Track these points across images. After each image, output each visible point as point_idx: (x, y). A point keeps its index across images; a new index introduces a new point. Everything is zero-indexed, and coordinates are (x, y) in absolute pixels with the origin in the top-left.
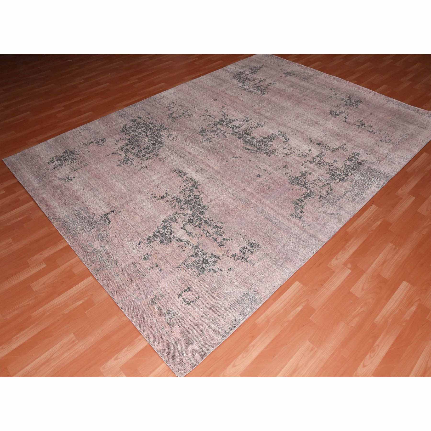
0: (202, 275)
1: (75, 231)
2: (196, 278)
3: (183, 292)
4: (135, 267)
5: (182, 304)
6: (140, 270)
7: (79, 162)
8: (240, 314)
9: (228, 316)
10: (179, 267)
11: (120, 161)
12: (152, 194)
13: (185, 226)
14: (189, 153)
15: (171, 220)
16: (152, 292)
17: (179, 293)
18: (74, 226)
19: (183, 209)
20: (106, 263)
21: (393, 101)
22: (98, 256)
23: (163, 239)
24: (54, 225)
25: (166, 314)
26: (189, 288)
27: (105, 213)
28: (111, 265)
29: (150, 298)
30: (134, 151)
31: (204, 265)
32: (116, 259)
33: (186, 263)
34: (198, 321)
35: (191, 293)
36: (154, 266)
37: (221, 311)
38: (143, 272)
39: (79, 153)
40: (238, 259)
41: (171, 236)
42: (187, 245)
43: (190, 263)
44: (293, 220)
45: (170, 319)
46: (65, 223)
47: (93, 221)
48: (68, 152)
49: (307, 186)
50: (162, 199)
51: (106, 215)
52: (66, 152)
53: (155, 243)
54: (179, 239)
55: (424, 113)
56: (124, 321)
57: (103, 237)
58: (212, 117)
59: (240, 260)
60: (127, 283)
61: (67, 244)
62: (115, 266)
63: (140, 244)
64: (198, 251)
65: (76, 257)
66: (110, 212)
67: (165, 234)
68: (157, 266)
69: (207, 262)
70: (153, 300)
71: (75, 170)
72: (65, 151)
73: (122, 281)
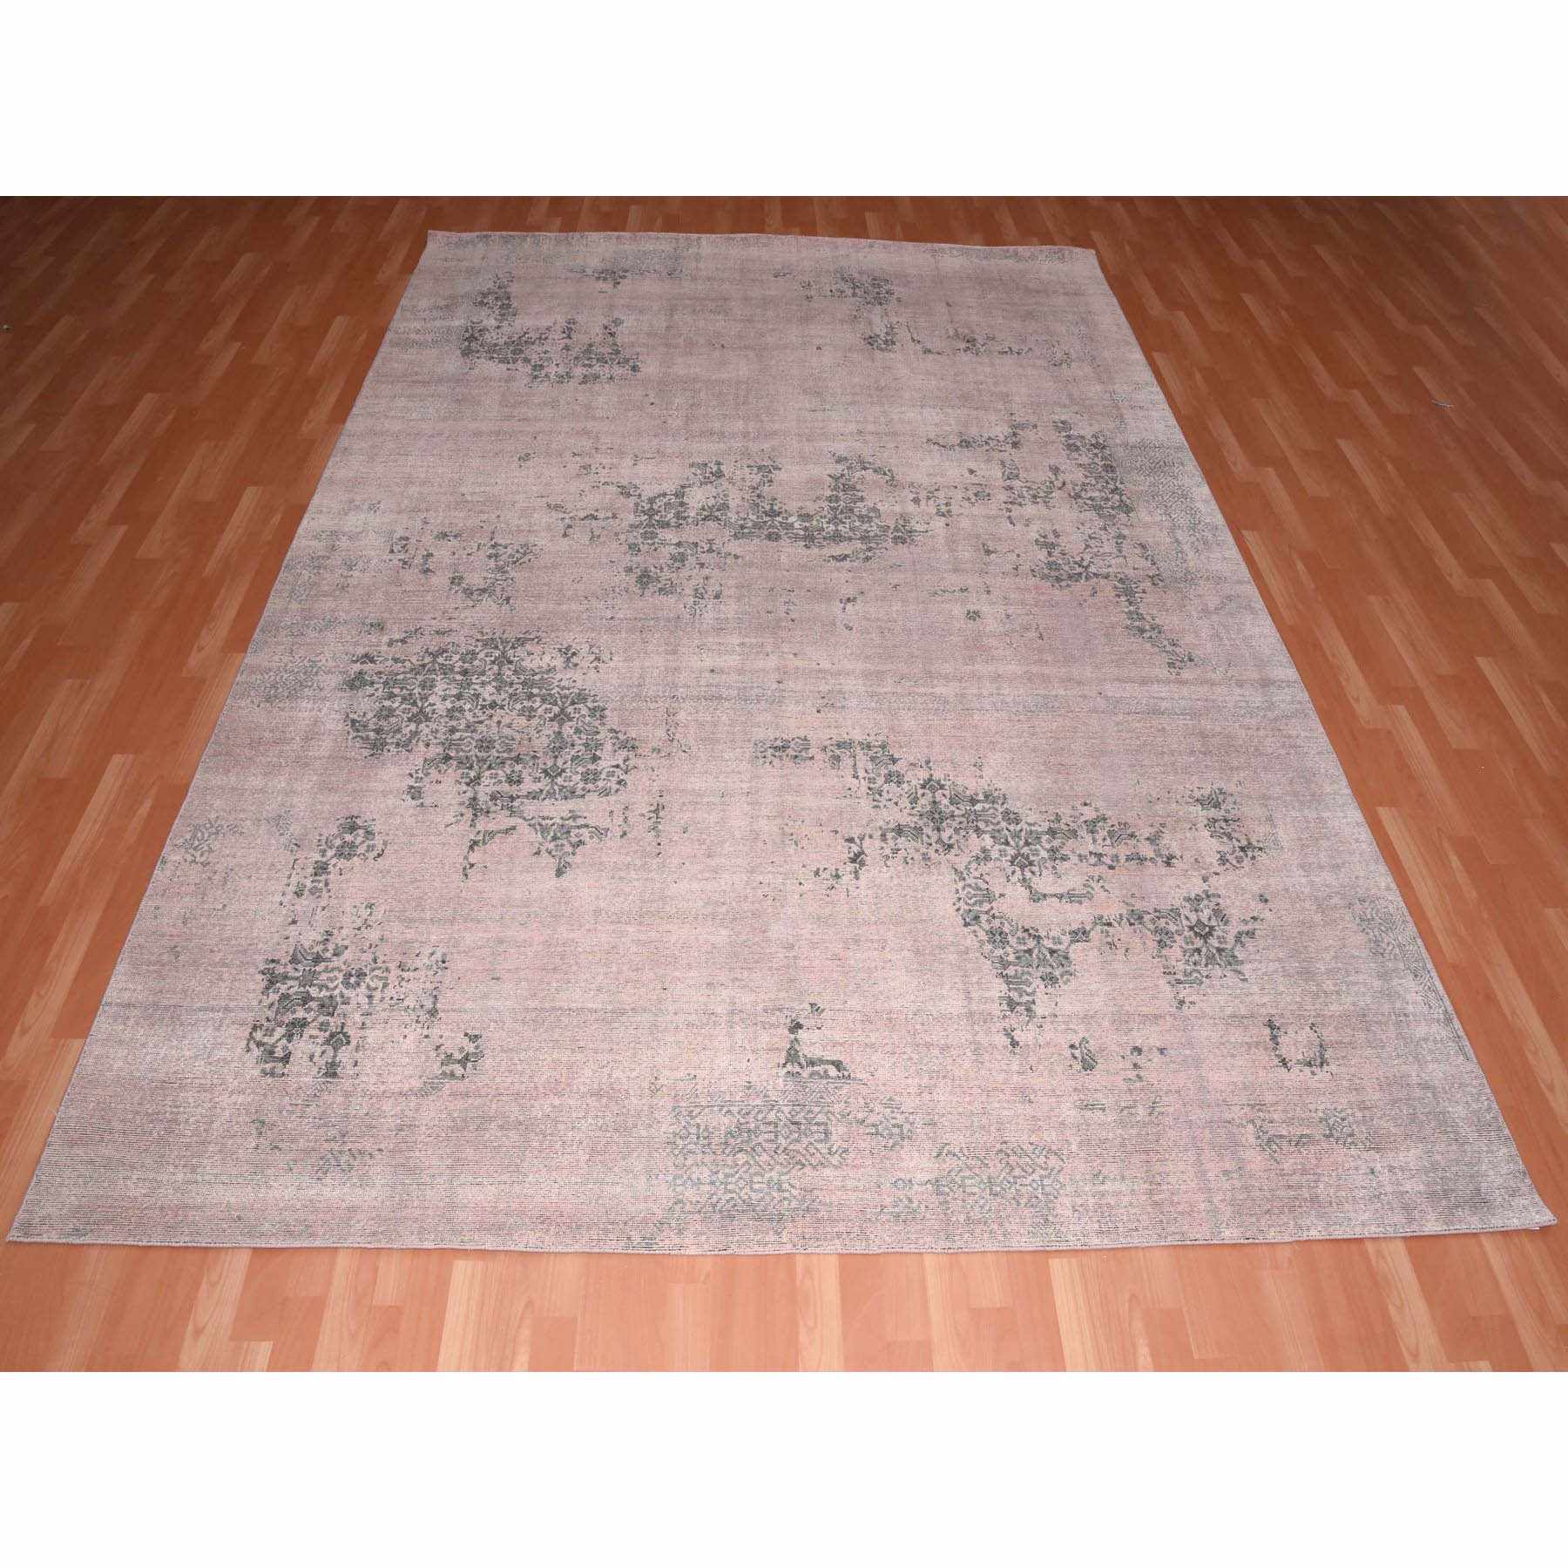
0: (1246, 969)
1: (786, 1195)
2: (1248, 988)
3: (1275, 1049)
4: (1104, 1110)
5: (1316, 1078)
6: (1123, 1104)
7: (395, 972)
8: (1416, 976)
9: (1407, 1003)
10: (1182, 1002)
11: (544, 854)
12: (817, 873)
13: (1030, 887)
14: (712, 671)
15: (981, 903)
16: (1229, 1122)
17: (1276, 1061)
18: (756, 1186)
19: (956, 846)
20: (1027, 1181)
21: (943, 249)
22: (975, 1190)
23: (1041, 969)
24: (692, 1251)
25: (1331, 1135)
26: (1270, 1025)
27: (784, 1054)
28: (1043, 1173)
29: (1252, 1140)
30: (528, 786)
31: (1214, 942)
32: (1031, 1144)
33: (1177, 977)
34: (1388, 1075)
35: (1290, 1031)
36: (1136, 1058)
37: (1386, 1008)
38: (1135, 1101)
39: (338, 939)
40: (1239, 860)
41: (1048, 944)
42: (1110, 929)
43: (1181, 966)
44: (1186, 674)
45: (1352, 1135)
46: (714, 1206)
47: (786, 1110)
48: (280, 970)
49: (1092, 569)
50: (862, 864)
51: (792, 1056)
52: (272, 980)
53: (1040, 997)
54: (1075, 933)
55: (1033, 257)
56: (1289, 1259)
57: (900, 1126)
58: (601, 515)
59: (1246, 862)
60: (1158, 1167)
61: (834, 1260)
62: (1061, 1163)
63: (1016, 1038)
64: (1153, 921)
65: (927, 1263)
66: (792, 1036)
67: (1025, 951)
68: (1138, 1050)
69: (1207, 929)
70: (1265, 1138)
71: (433, 1012)
72: (261, 977)
73: (1136, 1177)
